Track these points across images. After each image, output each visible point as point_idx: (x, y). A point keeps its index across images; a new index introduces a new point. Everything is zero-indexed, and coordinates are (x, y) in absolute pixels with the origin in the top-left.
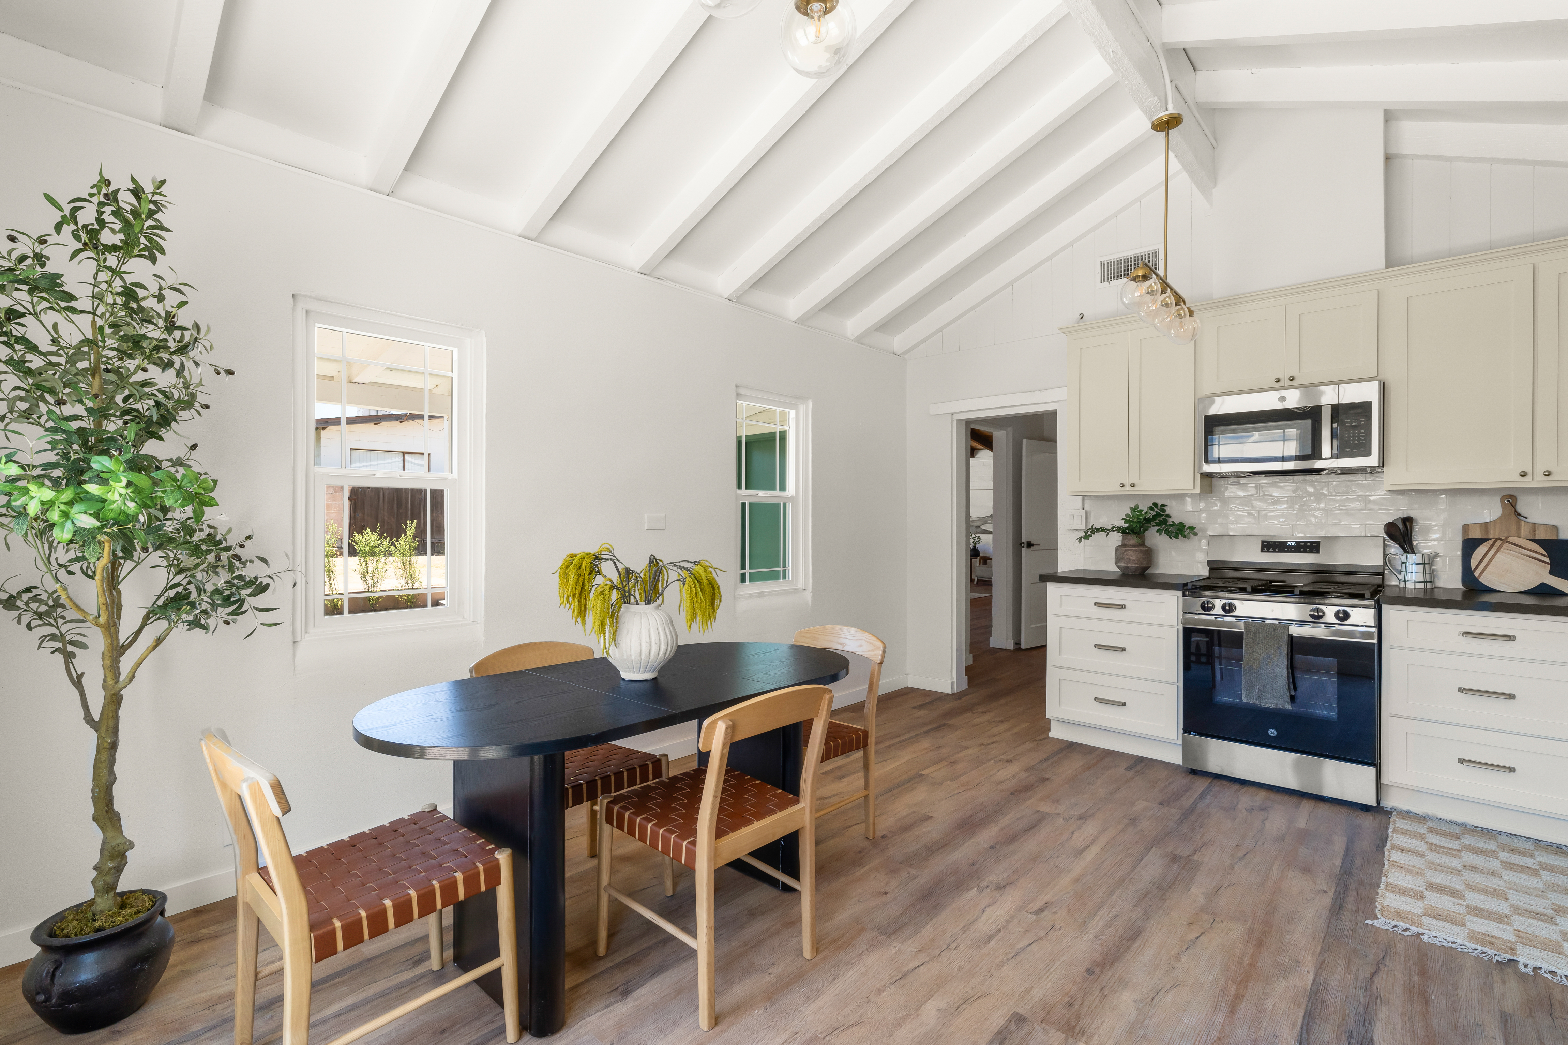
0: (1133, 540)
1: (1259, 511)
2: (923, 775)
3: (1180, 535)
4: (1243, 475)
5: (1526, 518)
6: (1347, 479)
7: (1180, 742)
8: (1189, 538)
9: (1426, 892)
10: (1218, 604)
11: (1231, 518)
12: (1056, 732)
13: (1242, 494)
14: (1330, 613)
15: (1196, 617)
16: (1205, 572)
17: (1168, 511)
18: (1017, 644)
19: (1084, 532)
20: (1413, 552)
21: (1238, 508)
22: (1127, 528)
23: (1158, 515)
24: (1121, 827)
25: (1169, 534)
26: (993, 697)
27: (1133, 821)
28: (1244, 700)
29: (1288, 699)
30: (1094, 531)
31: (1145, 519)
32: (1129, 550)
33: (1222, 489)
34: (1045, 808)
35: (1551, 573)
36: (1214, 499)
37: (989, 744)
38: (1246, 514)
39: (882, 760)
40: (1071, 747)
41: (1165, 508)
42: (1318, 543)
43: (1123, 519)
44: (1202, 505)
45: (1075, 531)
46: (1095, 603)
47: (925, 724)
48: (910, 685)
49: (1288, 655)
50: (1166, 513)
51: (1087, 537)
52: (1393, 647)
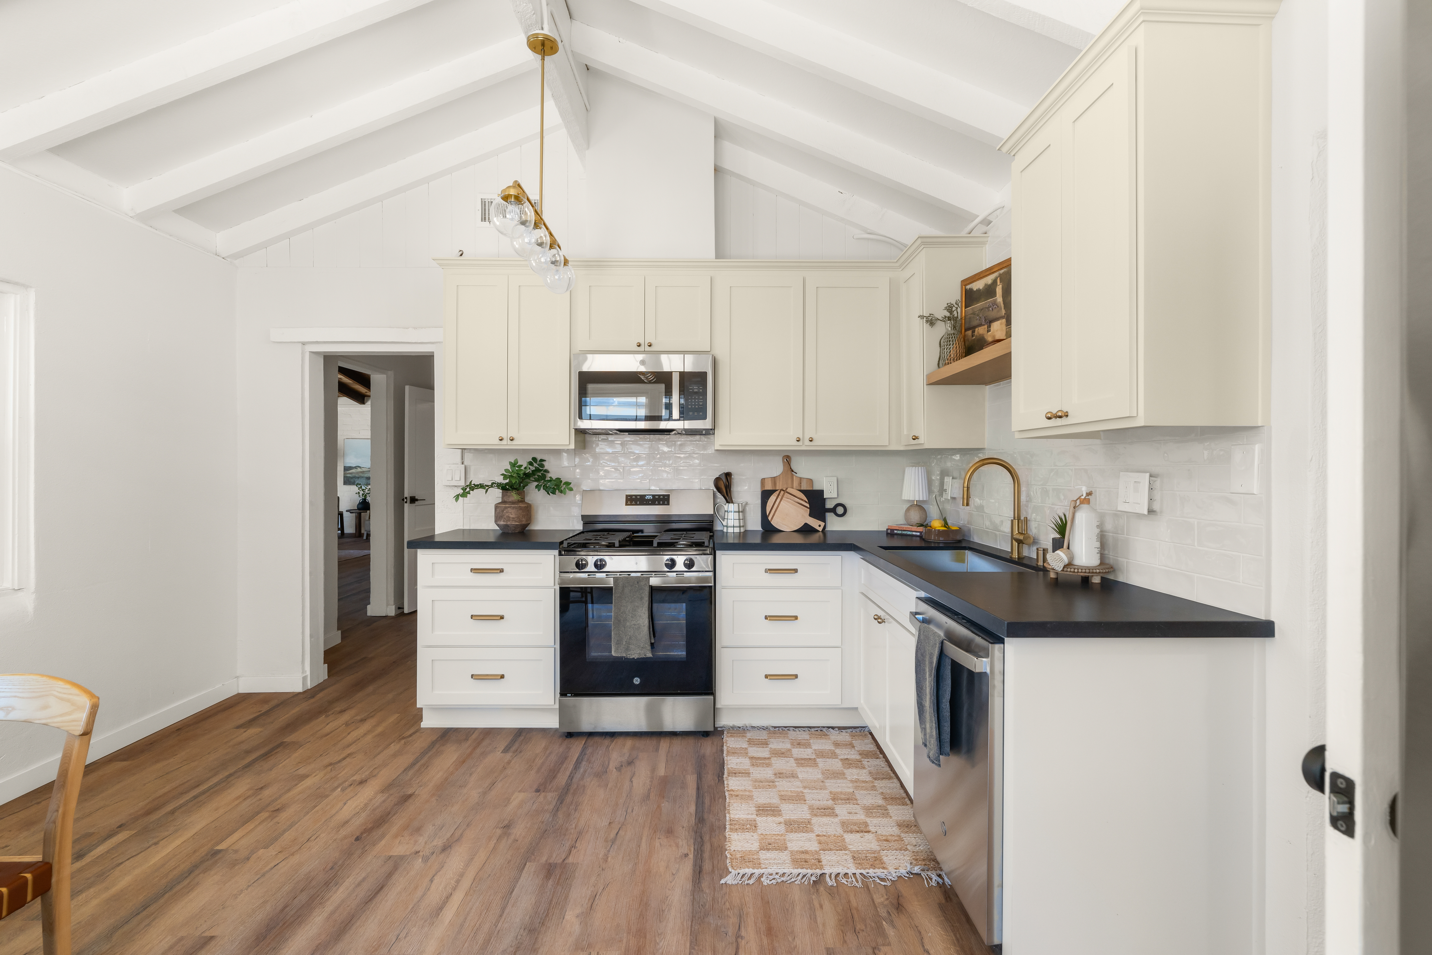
0: (514, 496)
1: (624, 467)
2: (220, 851)
3: (557, 490)
4: (611, 433)
5: (796, 473)
6: (688, 440)
7: (557, 706)
8: (565, 494)
9: (759, 819)
10: (591, 560)
11: (601, 473)
12: (429, 721)
13: (610, 450)
14: (680, 560)
15: (571, 575)
16: (579, 526)
17: (547, 466)
18: (399, 608)
19: (462, 489)
20: (732, 502)
21: (607, 463)
22: (506, 484)
23: (537, 470)
24: (492, 844)
25: (547, 490)
26: (359, 685)
27: (507, 827)
28: (613, 654)
29: (649, 648)
30: (473, 487)
31: (525, 474)
32: (509, 507)
33: (594, 446)
34: (400, 849)
35: (810, 515)
36: (587, 455)
37: (340, 761)
38: (613, 470)
39: (151, 843)
40: (446, 735)
41: (544, 463)
42: (668, 496)
43: (502, 475)
44: (577, 460)
45: (453, 487)
46: (472, 569)
47: (248, 752)
48: (241, 691)
49: (649, 605)
50: (544, 469)
51: (464, 494)
52: (724, 588)
